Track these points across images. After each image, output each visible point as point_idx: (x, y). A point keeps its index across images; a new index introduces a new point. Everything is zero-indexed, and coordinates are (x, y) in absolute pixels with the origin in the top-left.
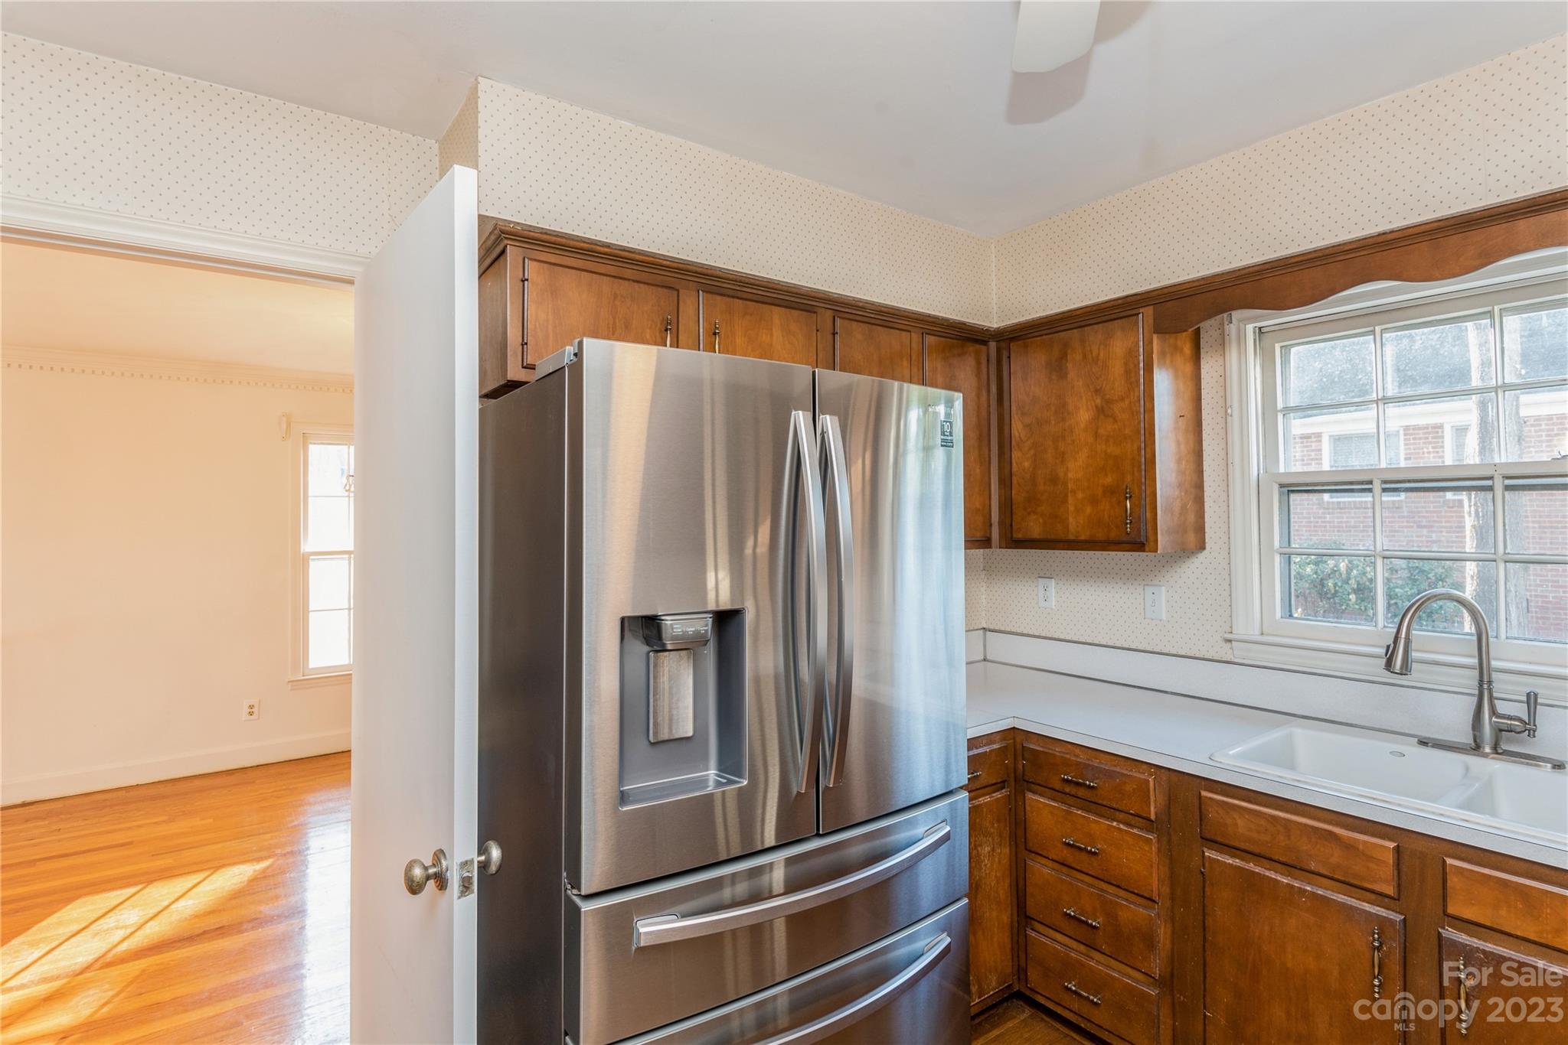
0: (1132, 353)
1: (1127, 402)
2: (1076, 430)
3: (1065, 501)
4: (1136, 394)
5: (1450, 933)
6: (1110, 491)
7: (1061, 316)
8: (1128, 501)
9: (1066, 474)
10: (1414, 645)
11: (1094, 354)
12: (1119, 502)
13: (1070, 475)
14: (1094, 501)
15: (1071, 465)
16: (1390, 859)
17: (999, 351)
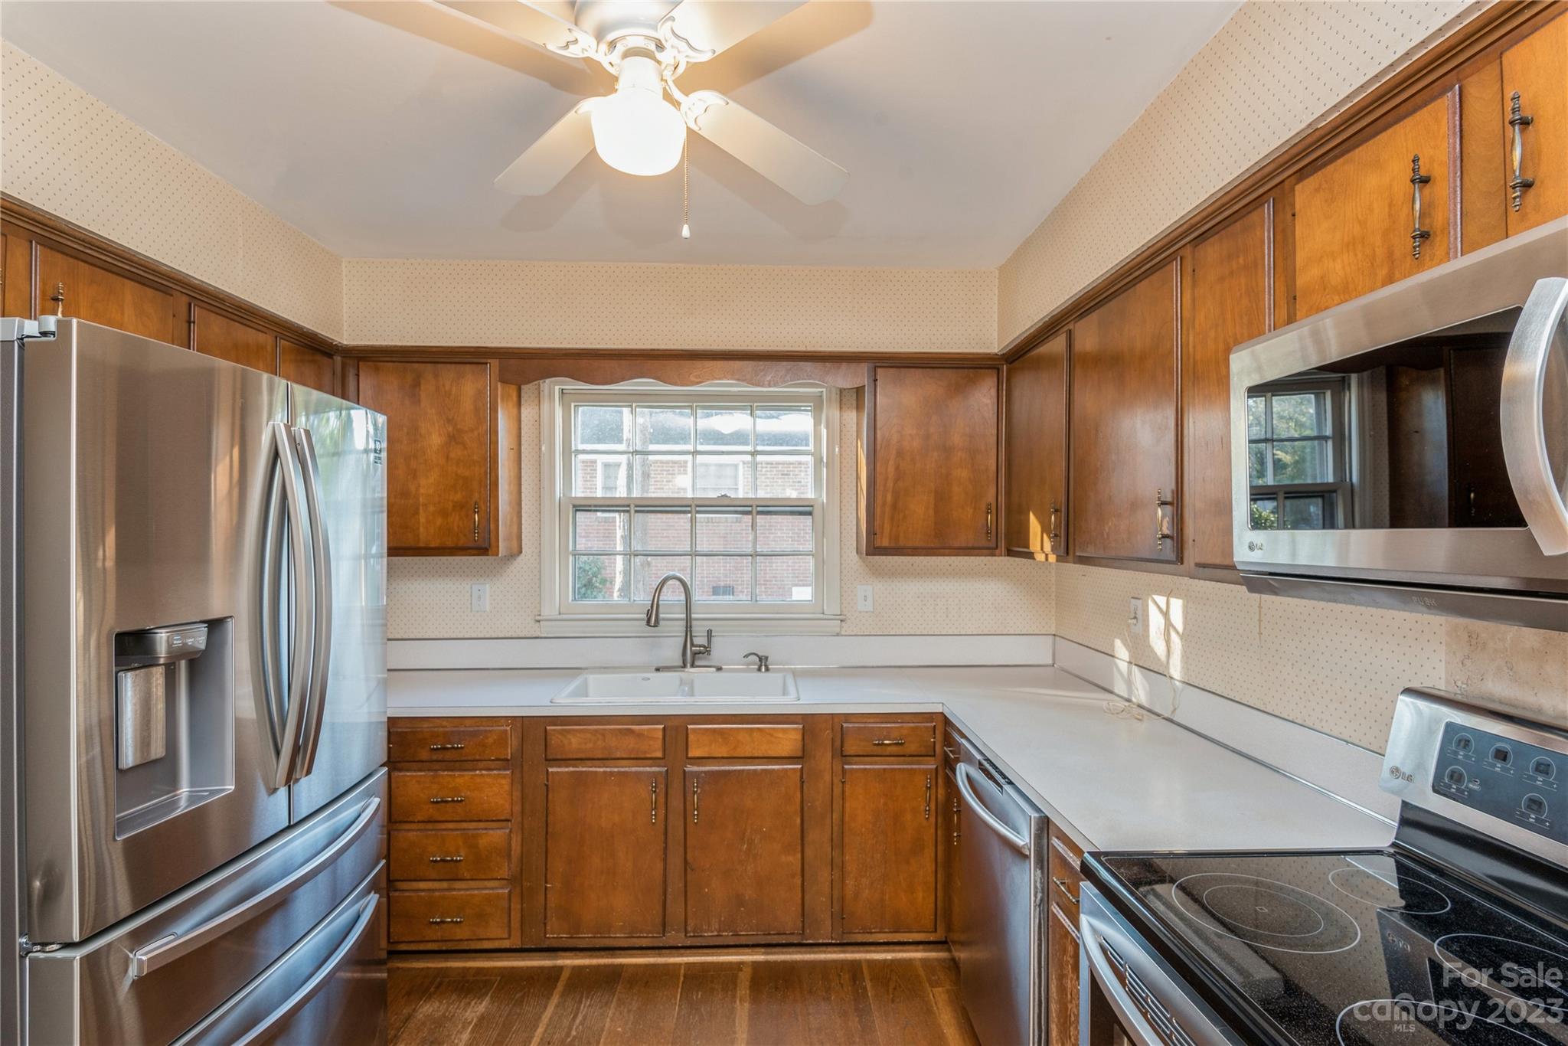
0: (480, 393)
1: (476, 433)
2: (429, 450)
3: (416, 513)
4: (485, 428)
5: (690, 768)
6: (460, 506)
7: (415, 349)
8: (476, 515)
9: (417, 489)
10: (661, 610)
11: (447, 389)
12: (467, 516)
13: (422, 491)
14: (444, 514)
15: (423, 481)
16: (660, 735)
17: (344, 366)
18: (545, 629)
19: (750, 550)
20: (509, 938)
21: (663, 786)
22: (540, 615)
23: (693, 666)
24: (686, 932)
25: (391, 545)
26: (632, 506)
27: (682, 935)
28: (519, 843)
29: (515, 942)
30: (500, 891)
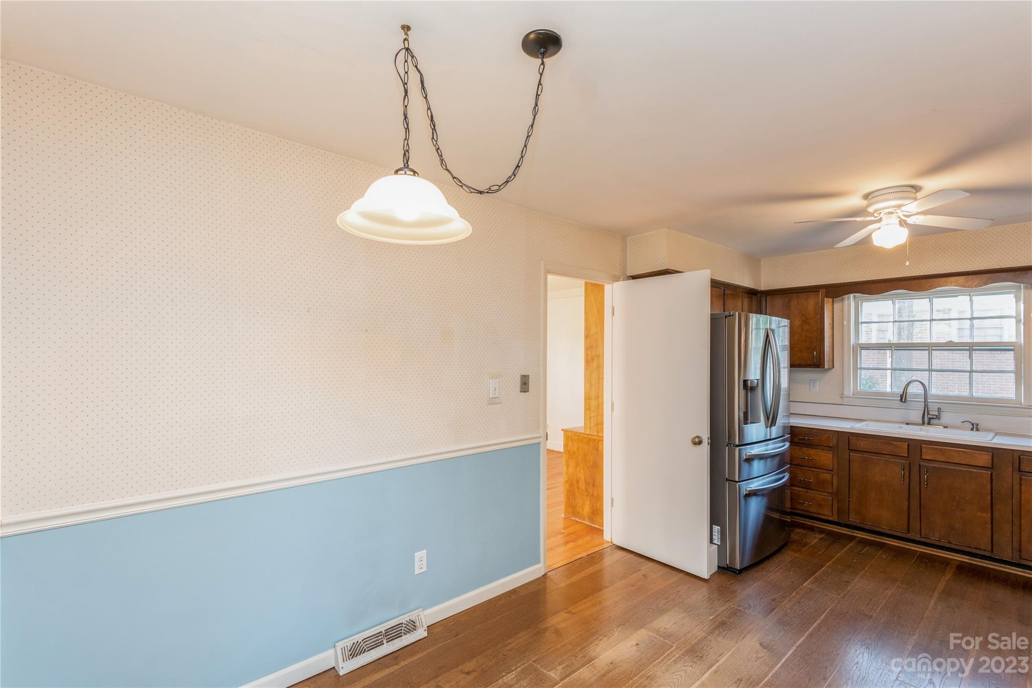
0: (817, 302)
1: (815, 319)
4: (818, 317)
5: (923, 463)
7: (790, 289)
8: (815, 352)
10: (909, 396)
11: (802, 303)
12: (811, 352)
16: (906, 447)
18: (846, 401)
19: (969, 369)
20: (832, 516)
21: (908, 469)
22: (843, 395)
23: (929, 424)
24: (921, 535)
25: (792, 363)
26: (893, 347)
27: (919, 536)
28: (837, 480)
29: (835, 518)
30: (828, 497)
